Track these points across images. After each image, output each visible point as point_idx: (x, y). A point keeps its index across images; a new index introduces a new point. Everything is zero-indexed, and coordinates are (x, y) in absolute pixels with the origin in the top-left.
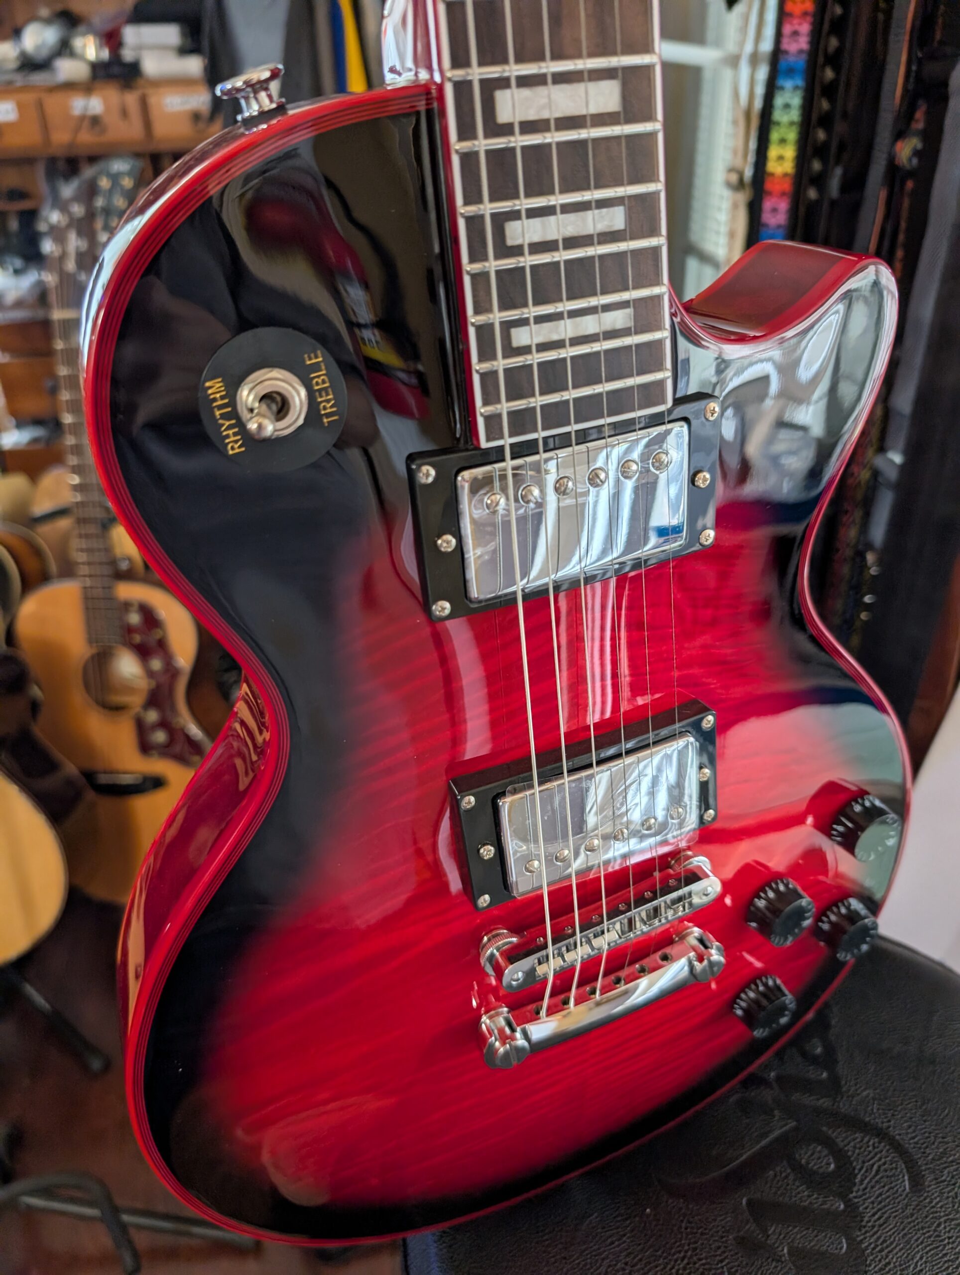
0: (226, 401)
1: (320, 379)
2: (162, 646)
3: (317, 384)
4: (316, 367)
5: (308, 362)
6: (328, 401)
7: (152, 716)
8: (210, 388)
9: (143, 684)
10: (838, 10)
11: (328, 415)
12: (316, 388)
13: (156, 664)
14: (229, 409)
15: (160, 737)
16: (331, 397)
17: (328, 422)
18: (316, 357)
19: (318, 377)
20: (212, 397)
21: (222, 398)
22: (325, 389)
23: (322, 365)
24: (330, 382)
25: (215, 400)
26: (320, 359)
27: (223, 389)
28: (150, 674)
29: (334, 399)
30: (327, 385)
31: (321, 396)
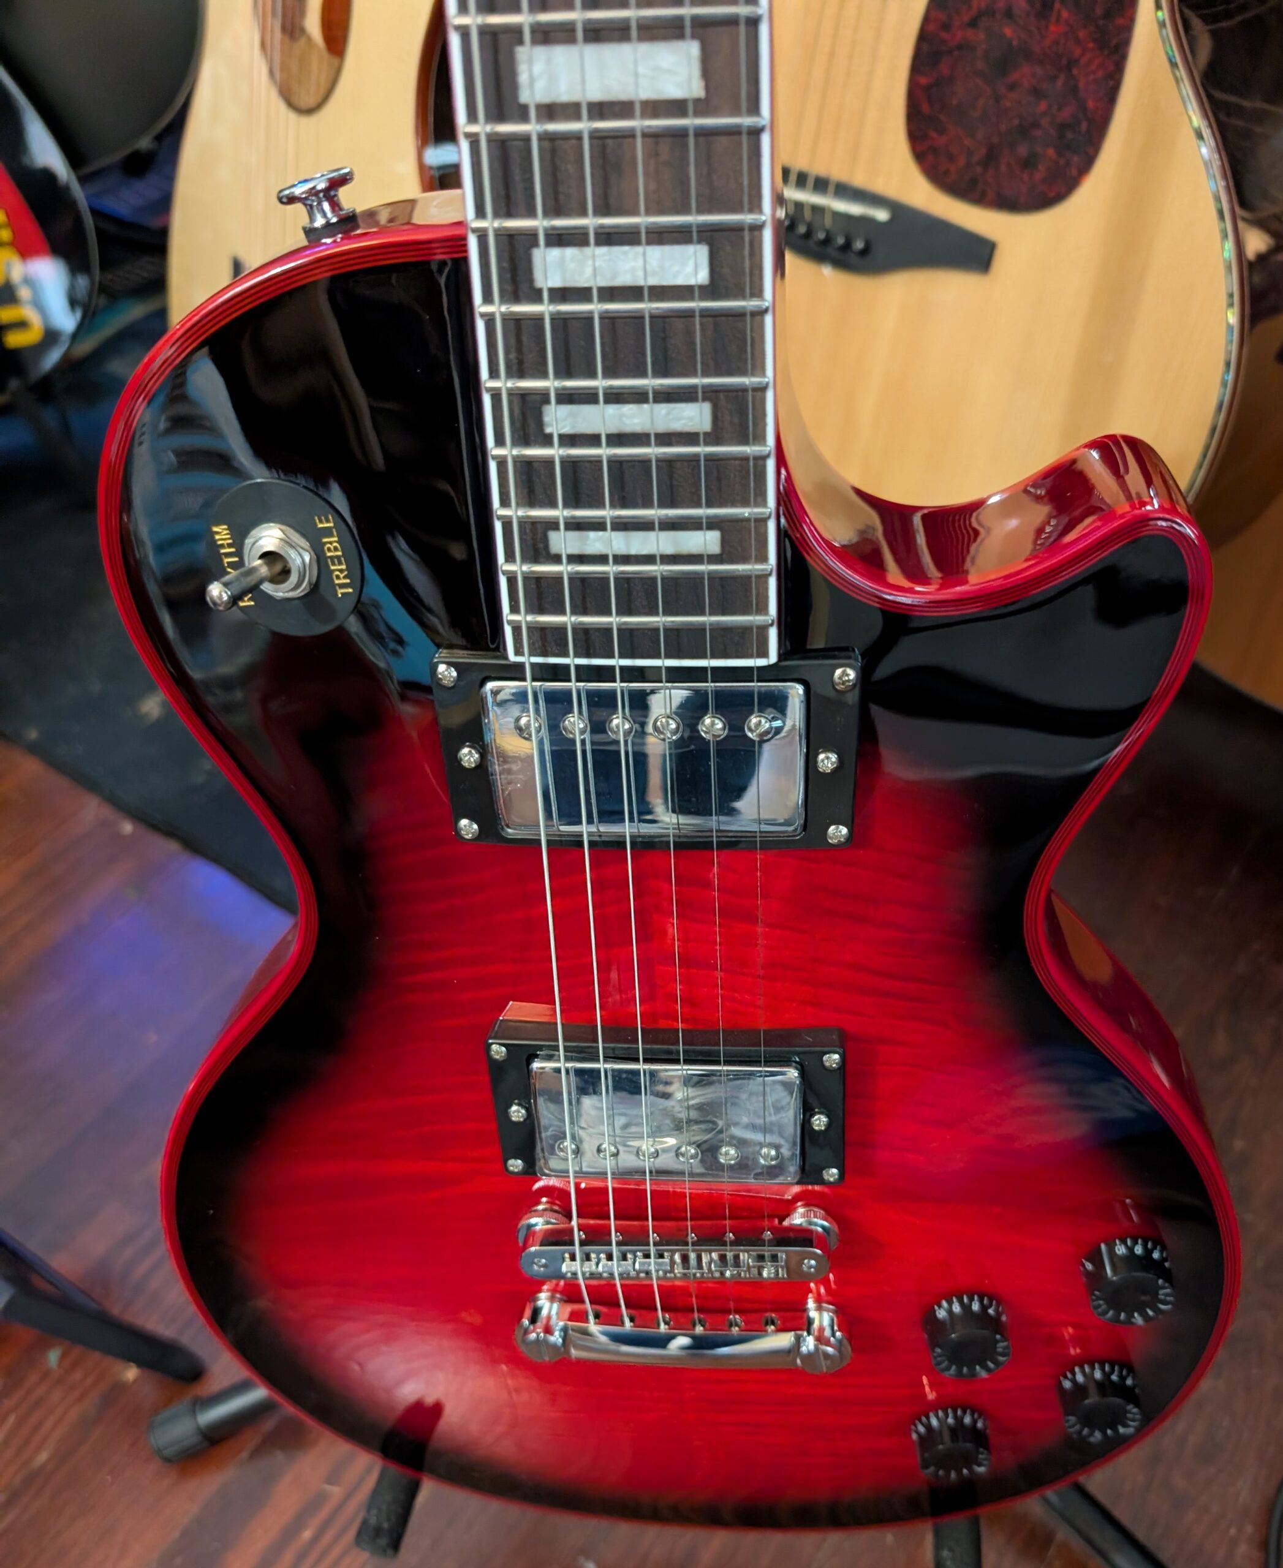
0: (232, 550)
1: (332, 545)
3: (329, 550)
4: (328, 532)
5: (320, 526)
6: (341, 571)
8: (218, 533)
11: (342, 586)
12: (329, 554)
14: (236, 559)
16: (344, 567)
17: (342, 594)
18: (328, 521)
19: (331, 543)
20: (220, 542)
21: (230, 546)
22: (338, 557)
23: (334, 530)
24: (343, 551)
25: (222, 546)
26: (331, 525)
27: (228, 536)
29: (347, 569)
30: (339, 553)
31: (333, 564)
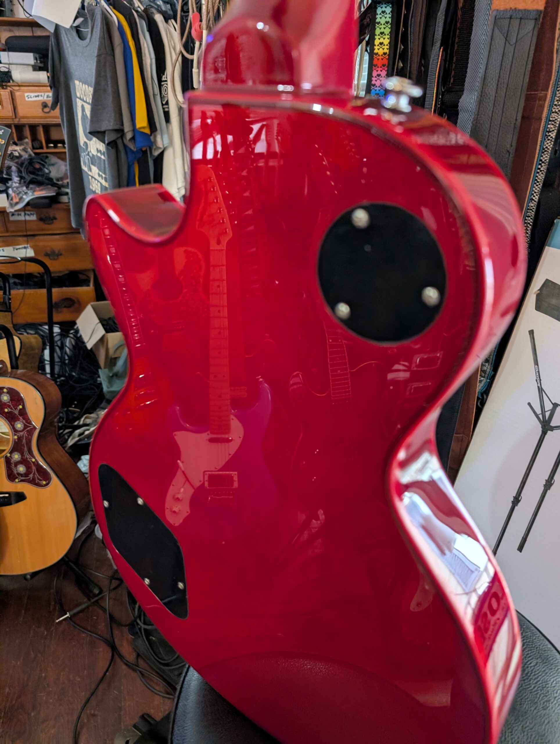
2: (23, 413)
7: (16, 457)
9: (11, 437)
10: (401, 65)
13: (19, 426)
15: (21, 469)
28: (15, 431)
